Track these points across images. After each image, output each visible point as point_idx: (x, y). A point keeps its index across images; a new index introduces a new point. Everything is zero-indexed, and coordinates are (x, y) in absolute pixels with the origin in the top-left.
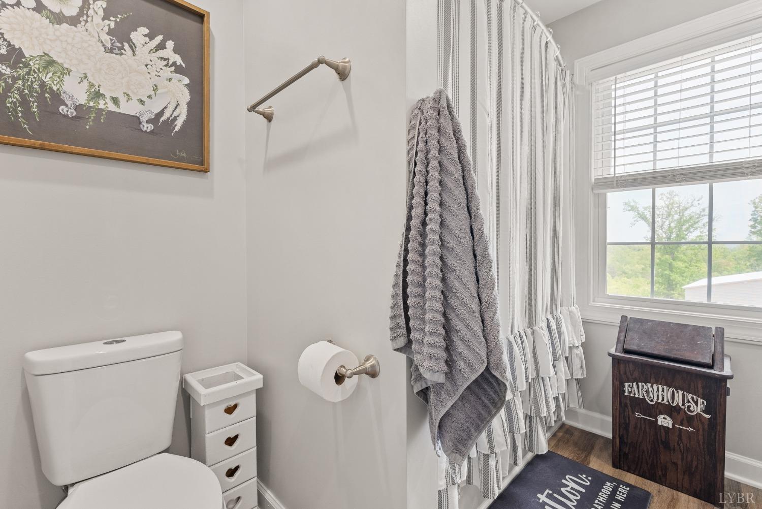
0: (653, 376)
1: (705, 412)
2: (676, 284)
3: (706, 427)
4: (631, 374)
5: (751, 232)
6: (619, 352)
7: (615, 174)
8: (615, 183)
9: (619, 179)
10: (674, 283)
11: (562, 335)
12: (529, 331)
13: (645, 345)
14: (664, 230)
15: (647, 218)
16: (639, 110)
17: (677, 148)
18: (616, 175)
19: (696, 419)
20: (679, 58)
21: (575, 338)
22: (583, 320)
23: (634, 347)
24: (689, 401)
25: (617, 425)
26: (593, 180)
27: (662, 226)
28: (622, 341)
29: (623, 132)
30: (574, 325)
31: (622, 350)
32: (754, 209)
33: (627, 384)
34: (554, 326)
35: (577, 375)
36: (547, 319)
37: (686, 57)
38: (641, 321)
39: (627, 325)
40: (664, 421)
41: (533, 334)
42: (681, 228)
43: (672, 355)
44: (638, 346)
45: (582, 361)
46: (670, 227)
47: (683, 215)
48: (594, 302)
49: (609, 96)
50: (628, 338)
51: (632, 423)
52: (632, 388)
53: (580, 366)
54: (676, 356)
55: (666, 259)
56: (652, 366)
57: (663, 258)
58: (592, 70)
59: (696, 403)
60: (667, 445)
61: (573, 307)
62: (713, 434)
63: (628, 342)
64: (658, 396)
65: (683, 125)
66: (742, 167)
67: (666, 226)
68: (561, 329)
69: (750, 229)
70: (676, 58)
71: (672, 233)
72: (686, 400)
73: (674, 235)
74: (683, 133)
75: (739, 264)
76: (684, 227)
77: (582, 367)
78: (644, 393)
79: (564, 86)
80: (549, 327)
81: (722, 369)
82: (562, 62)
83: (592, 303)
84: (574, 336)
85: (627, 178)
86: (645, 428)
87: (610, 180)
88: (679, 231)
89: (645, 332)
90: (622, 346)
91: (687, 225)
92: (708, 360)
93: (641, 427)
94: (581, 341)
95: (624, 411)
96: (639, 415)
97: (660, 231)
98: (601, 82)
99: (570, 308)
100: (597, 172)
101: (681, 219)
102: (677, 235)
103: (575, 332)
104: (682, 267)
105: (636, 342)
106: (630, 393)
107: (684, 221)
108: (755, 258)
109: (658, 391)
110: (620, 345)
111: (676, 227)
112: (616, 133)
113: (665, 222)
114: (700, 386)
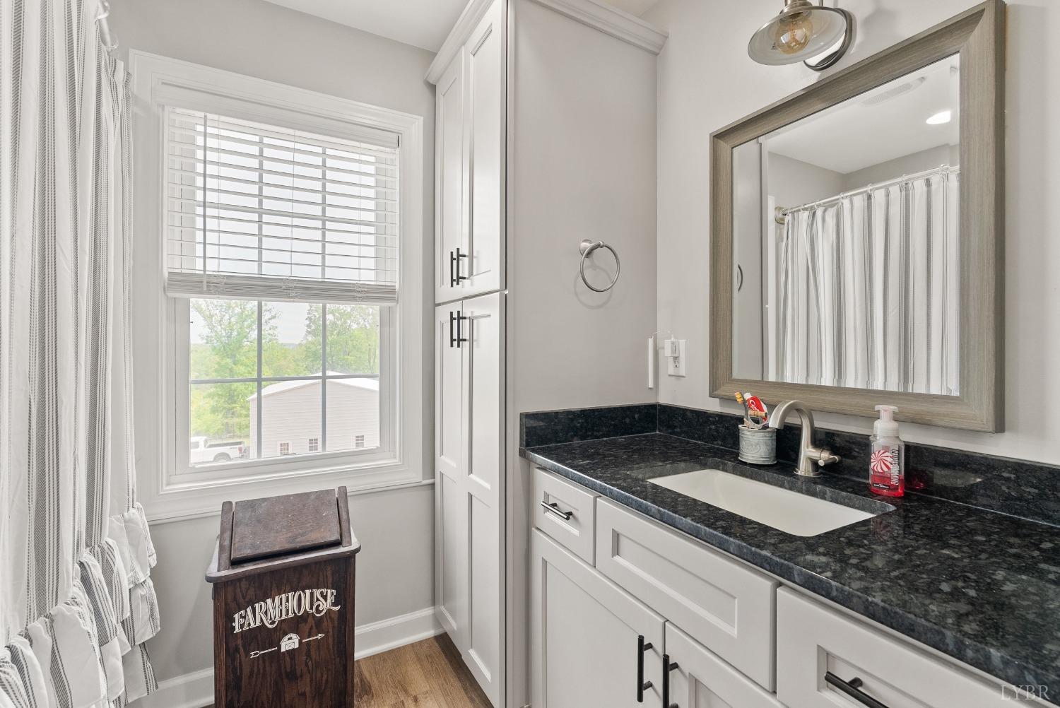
0: (274, 585)
1: (334, 604)
2: (238, 396)
3: (336, 622)
4: (243, 596)
5: (307, 331)
6: (225, 569)
7: (205, 270)
8: (205, 285)
9: (212, 280)
10: (235, 394)
11: (115, 581)
12: (39, 626)
13: (261, 542)
14: (223, 326)
15: (202, 309)
16: (239, 180)
17: (289, 251)
18: (207, 273)
19: (325, 619)
20: (291, 131)
21: (138, 569)
22: (152, 523)
23: (247, 552)
24: (318, 600)
25: (223, 689)
26: (166, 275)
27: (221, 321)
28: (228, 549)
29: (218, 206)
30: (134, 544)
31: (228, 562)
32: (309, 308)
33: (237, 616)
34: (97, 572)
35: (143, 634)
36: (81, 564)
37: (298, 133)
38: (251, 505)
39: (231, 517)
40: (290, 643)
41: (52, 627)
42: (243, 325)
43: (298, 544)
44: (253, 546)
45: (152, 604)
46: (230, 323)
47: (244, 308)
48: (168, 484)
49: (192, 142)
50: (236, 539)
51: (246, 671)
52: (244, 617)
53: (148, 615)
54: (303, 544)
55: (227, 363)
56: (272, 572)
57: (223, 363)
58: (163, 83)
59: (325, 598)
60: (293, 676)
61: (132, 511)
62: (343, 627)
63: (236, 546)
64: (281, 611)
65: (297, 221)
66: (354, 291)
67: (225, 321)
68: (112, 571)
69: (306, 328)
70: (285, 129)
71: (232, 330)
72: (315, 599)
73: (235, 333)
74: (297, 233)
75: (298, 365)
76: (246, 323)
77: (152, 615)
78: (263, 617)
79: (114, 89)
80: (86, 580)
81: (350, 543)
82: (108, 38)
83: (167, 489)
84: (135, 563)
85: (225, 281)
86: (264, 668)
87: (197, 279)
88: (241, 328)
89: (259, 521)
90: (228, 556)
91: (249, 321)
92: (335, 537)
93: (259, 670)
94: (150, 566)
95: (233, 660)
96: (255, 654)
97: (220, 328)
98: (179, 110)
99: (126, 514)
100: (171, 263)
101: (242, 313)
102: (239, 334)
103: (137, 557)
104: (245, 373)
105: (248, 541)
106: (242, 626)
107: (247, 316)
108: (311, 359)
109: (281, 604)
110: (225, 556)
111: (237, 323)
112: (207, 204)
113: (224, 316)
114: (329, 573)
